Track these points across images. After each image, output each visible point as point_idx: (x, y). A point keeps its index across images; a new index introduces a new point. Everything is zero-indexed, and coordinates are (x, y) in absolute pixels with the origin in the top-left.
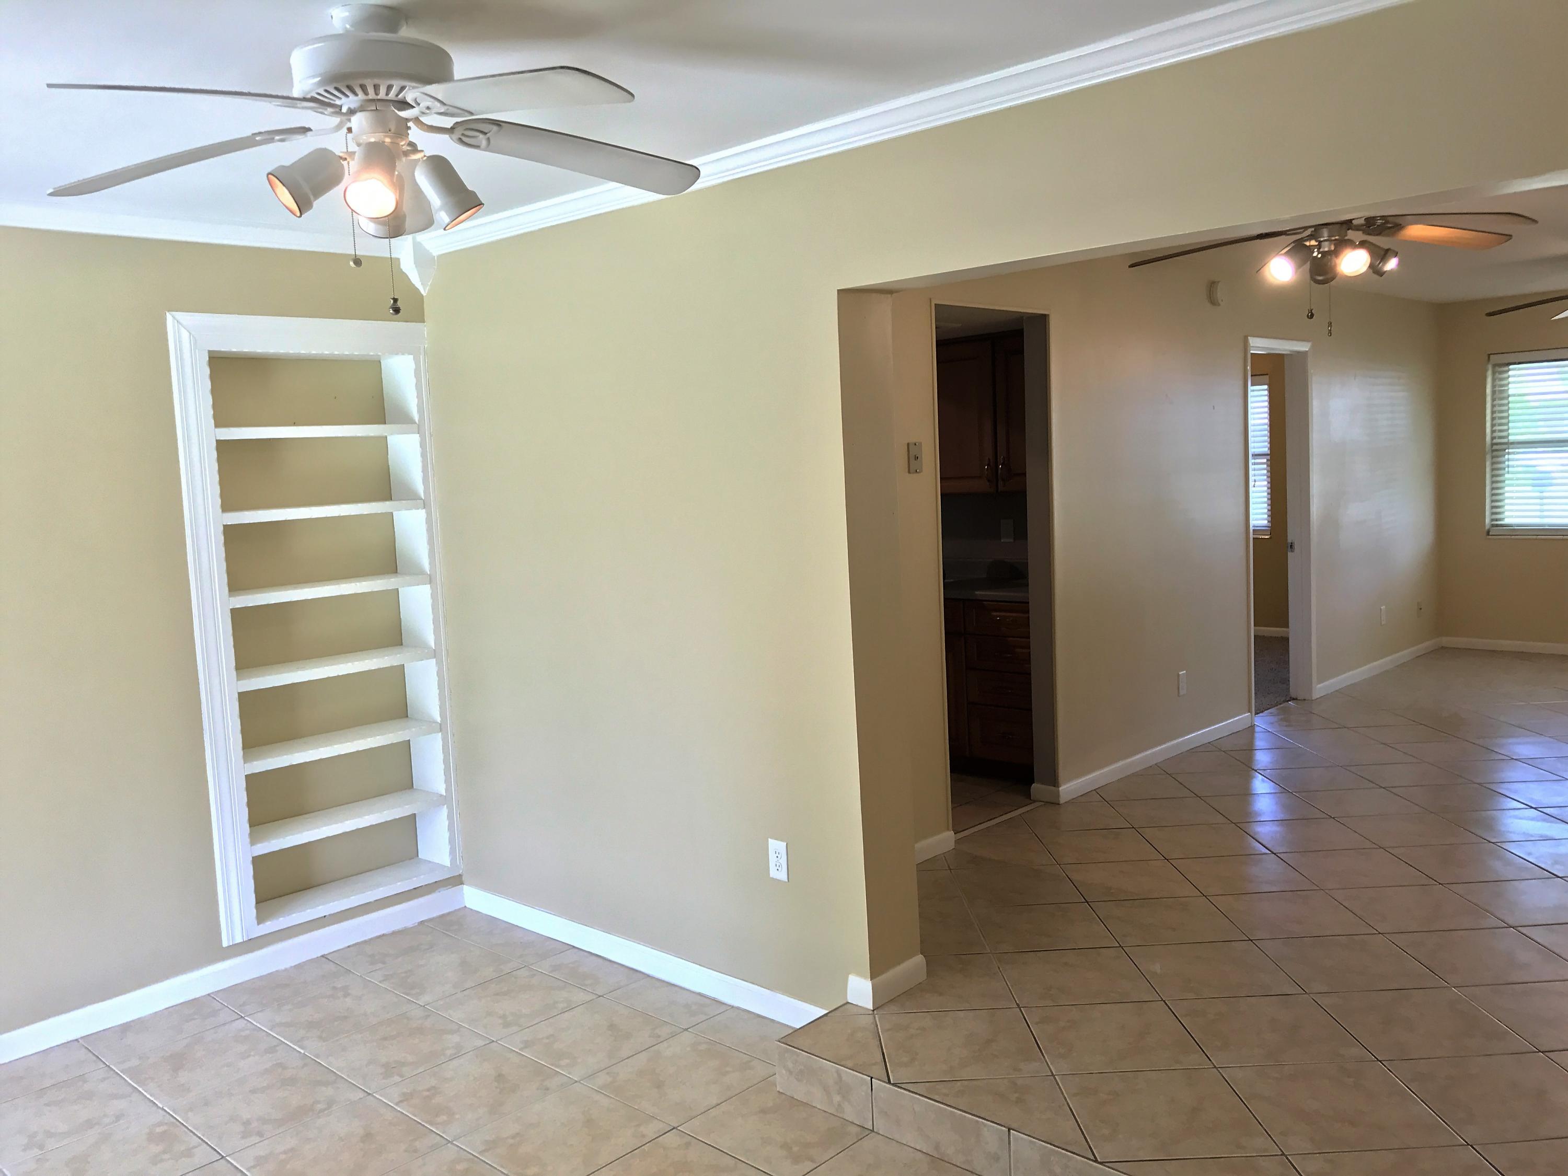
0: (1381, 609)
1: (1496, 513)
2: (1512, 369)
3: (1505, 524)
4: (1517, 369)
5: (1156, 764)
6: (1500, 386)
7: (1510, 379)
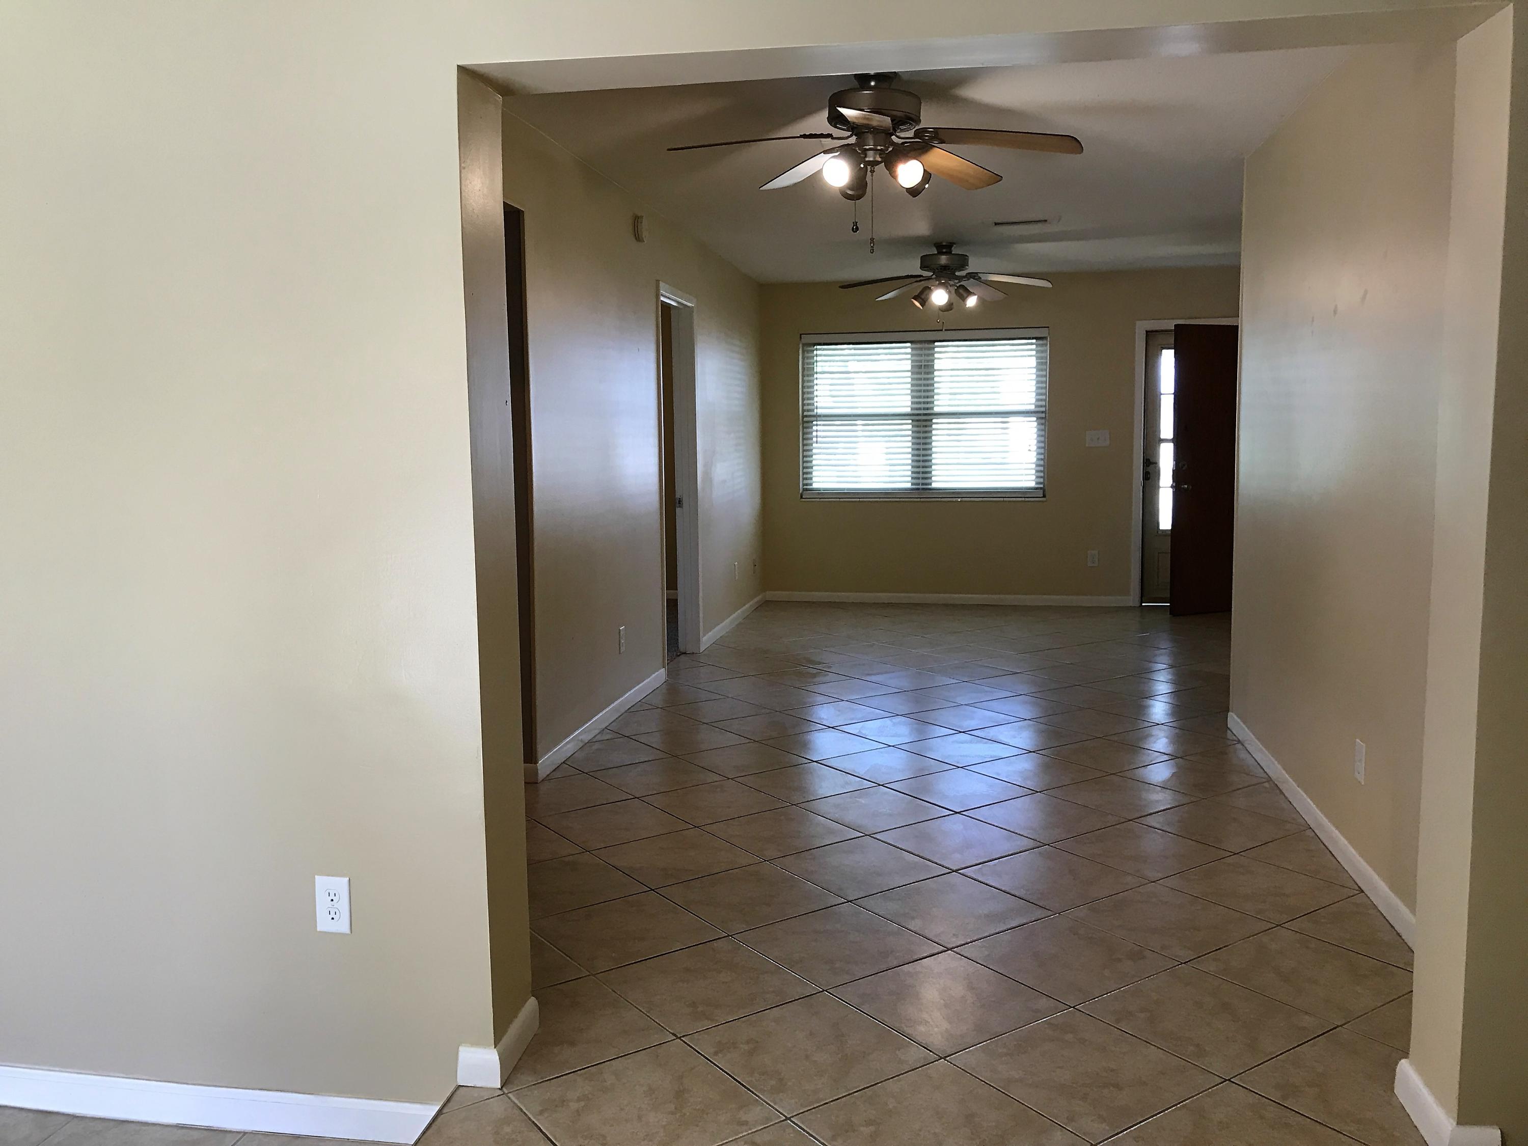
0: (735, 565)
1: (806, 479)
2: (817, 350)
3: (814, 488)
4: (820, 350)
5: (606, 728)
6: (808, 364)
7: (815, 358)
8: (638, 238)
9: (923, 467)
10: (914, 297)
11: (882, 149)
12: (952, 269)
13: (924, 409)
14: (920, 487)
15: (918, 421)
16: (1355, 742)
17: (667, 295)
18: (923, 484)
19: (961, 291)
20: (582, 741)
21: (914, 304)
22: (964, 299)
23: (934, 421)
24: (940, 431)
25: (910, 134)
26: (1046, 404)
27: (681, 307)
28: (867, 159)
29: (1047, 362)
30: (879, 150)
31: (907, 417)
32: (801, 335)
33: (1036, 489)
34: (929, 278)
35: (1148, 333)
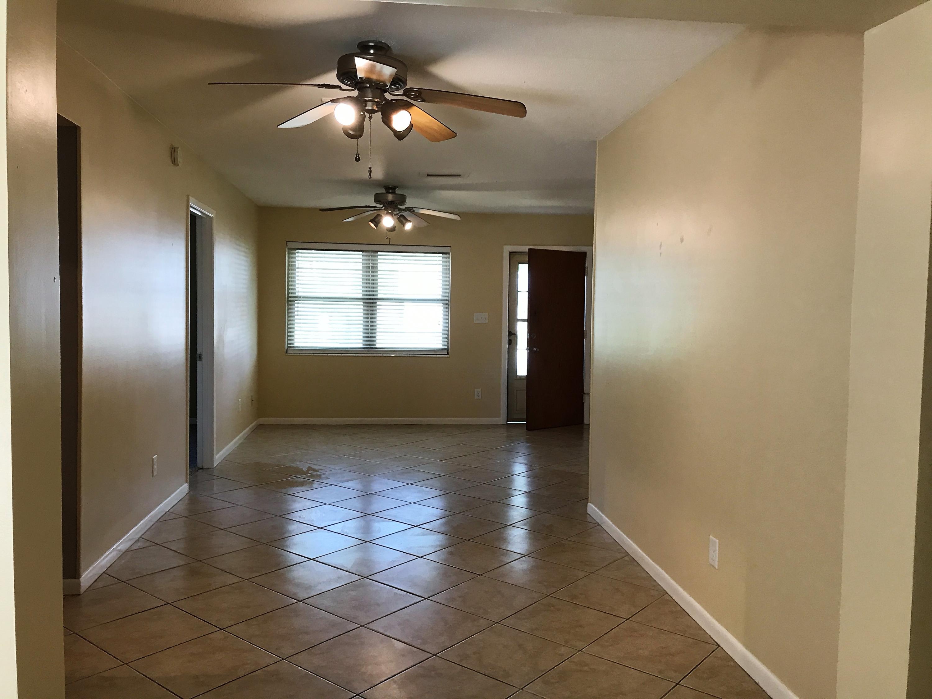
0: (239, 401)
1: (290, 340)
2: (298, 253)
3: (295, 347)
4: (301, 253)
5: (141, 537)
6: (292, 262)
7: (297, 258)
8: (174, 162)
9: (371, 333)
10: (371, 220)
11: (378, 101)
12: (396, 204)
13: (371, 295)
14: (369, 346)
15: (367, 303)
16: (709, 538)
17: (195, 206)
18: (370, 345)
19: (402, 219)
20: (120, 551)
21: (370, 225)
22: (404, 225)
23: (378, 303)
24: (382, 309)
25: (400, 92)
26: (449, 295)
27: (204, 216)
28: (367, 108)
29: (449, 269)
30: (376, 102)
31: (361, 300)
32: (287, 242)
33: (443, 349)
34: (380, 209)
35: (511, 253)
